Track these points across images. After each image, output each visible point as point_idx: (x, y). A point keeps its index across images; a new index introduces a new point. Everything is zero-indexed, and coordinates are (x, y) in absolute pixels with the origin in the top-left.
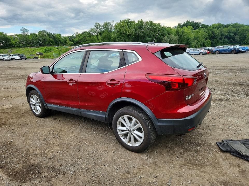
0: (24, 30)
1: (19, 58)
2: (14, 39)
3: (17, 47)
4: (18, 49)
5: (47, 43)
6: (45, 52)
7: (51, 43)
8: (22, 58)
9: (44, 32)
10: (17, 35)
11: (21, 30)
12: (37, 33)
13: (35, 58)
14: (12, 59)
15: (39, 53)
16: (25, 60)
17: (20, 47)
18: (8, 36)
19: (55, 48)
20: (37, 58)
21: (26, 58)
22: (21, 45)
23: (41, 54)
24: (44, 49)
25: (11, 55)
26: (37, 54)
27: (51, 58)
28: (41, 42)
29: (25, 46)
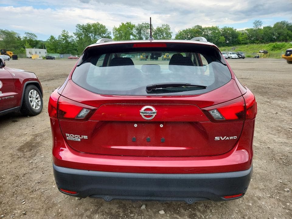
0: (257, 23)
1: (237, 57)
2: (243, 34)
3: (243, 44)
4: (243, 46)
5: (281, 38)
6: (273, 50)
7: (288, 37)
8: (240, 56)
9: (283, 23)
10: (247, 30)
11: (254, 23)
12: (272, 26)
13: (256, 57)
14: (229, 57)
15: (263, 51)
16: (243, 59)
17: (246, 44)
18: (237, 32)
19: (289, 45)
20: (258, 57)
21: (245, 57)
22: (248, 41)
23: (265, 52)
24: (273, 46)
25: (230, 52)
26: (260, 52)
27: (277, 57)
28: (274, 37)
29: (253, 42)
